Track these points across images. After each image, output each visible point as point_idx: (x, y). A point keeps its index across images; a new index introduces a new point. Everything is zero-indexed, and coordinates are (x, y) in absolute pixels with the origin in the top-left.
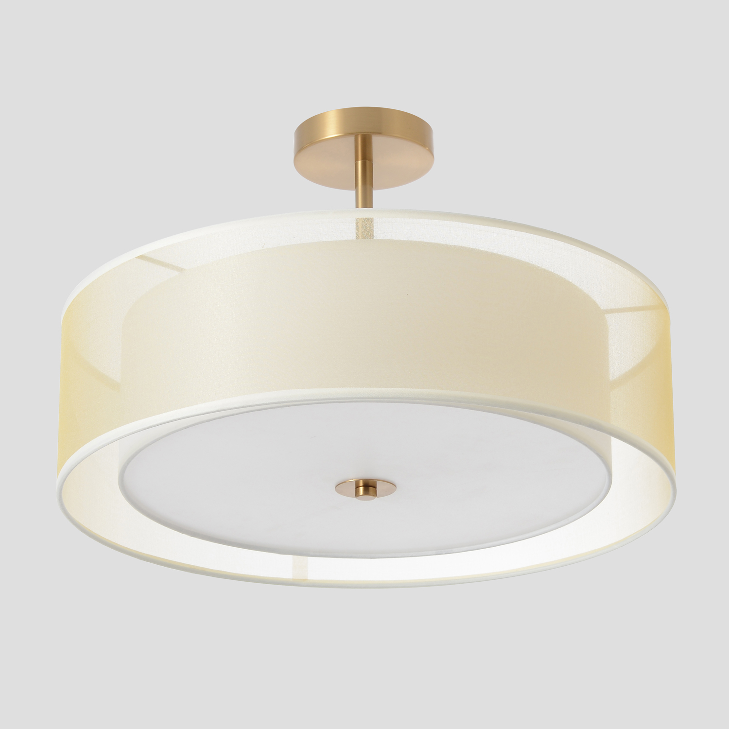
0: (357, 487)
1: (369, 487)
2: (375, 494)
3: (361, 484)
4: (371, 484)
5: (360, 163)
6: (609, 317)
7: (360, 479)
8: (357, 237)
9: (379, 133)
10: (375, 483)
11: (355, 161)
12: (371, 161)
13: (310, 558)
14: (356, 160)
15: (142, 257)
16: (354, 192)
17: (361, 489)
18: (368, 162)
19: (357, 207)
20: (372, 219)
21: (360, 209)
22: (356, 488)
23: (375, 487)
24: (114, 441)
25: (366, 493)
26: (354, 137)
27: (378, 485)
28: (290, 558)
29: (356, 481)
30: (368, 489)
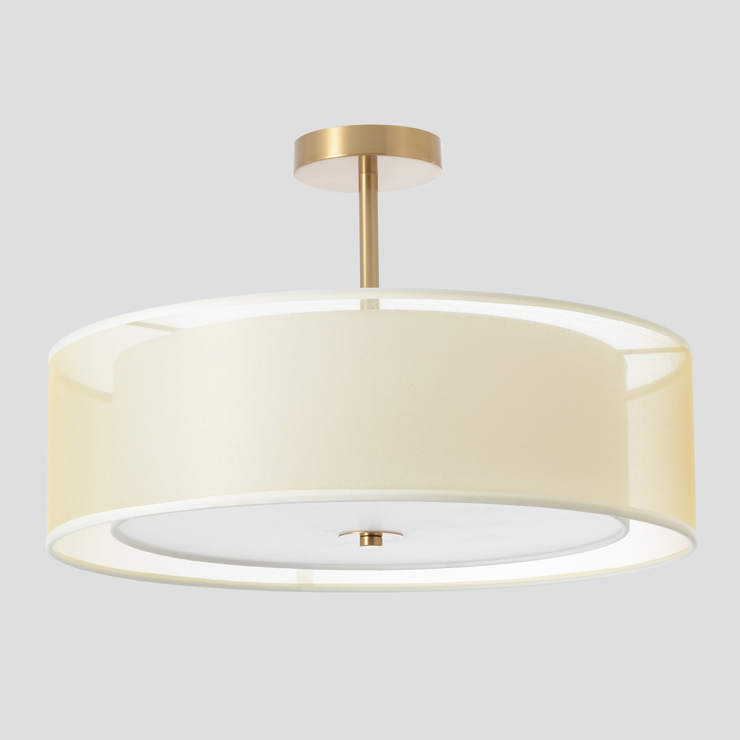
0: (362, 536)
1: (374, 537)
2: (380, 544)
3: (366, 534)
4: (376, 534)
5: (364, 176)
6: (627, 357)
7: (366, 531)
8: (362, 307)
9: (384, 154)
10: (381, 534)
11: (359, 174)
12: (376, 173)
14: (360, 172)
17: (366, 539)
18: (372, 175)
19: (362, 286)
20: (377, 300)
21: (365, 289)
23: (380, 536)
24: (105, 523)
25: (371, 543)
26: (358, 157)
27: (384, 536)
28: (294, 571)
29: (360, 534)
30: (373, 540)
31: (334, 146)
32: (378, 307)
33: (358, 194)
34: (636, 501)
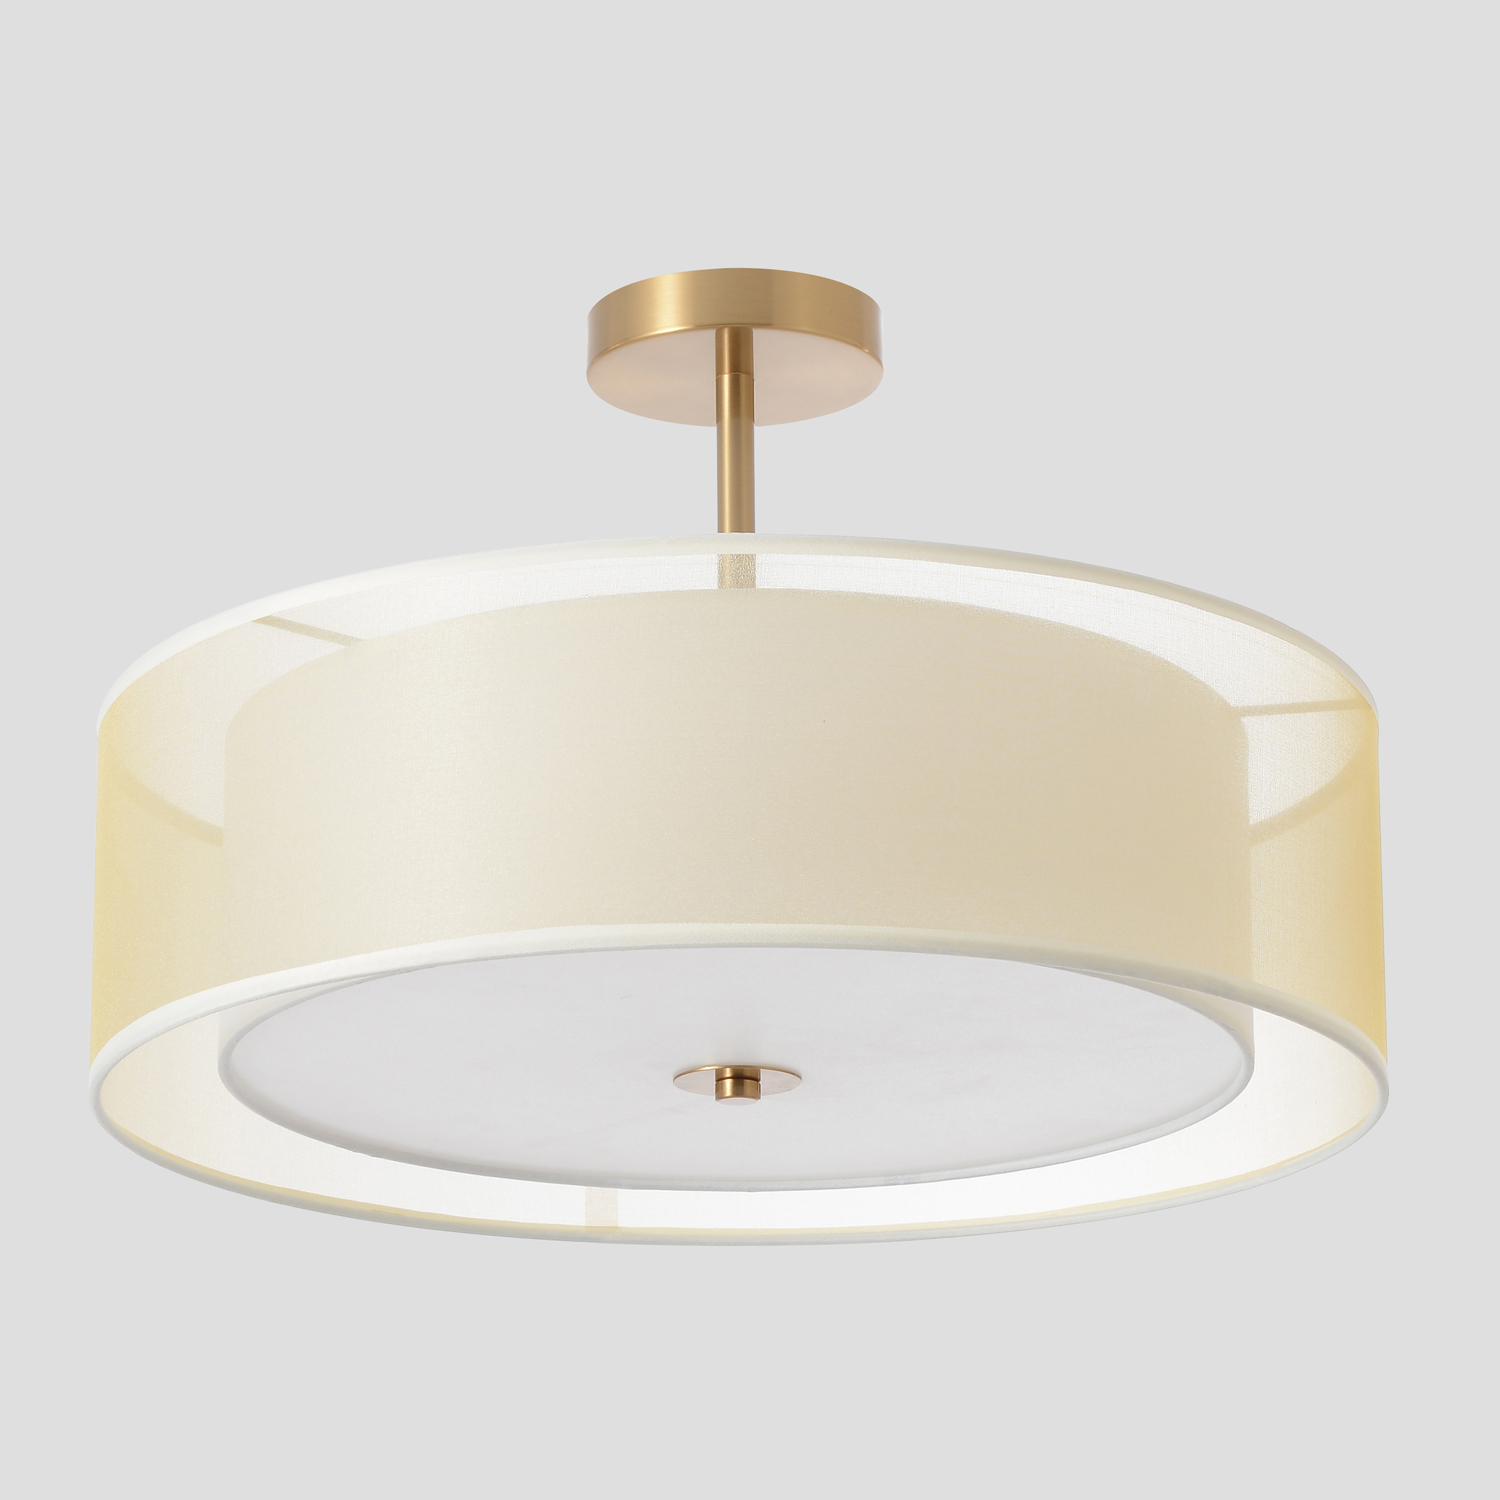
0: (720, 1079)
1: (744, 1080)
2: (756, 1095)
3: (728, 1073)
4: (748, 1075)
5: (726, 378)
6: (1250, 723)
7: (729, 1067)
8: (721, 585)
9: (766, 325)
10: (758, 1073)
11: (716, 374)
12: (750, 374)
13: (621, 1192)
14: (719, 372)
15: (268, 621)
16: (715, 429)
17: (728, 1083)
18: (743, 377)
19: (721, 529)
20: (751, 558)
21: (728, 534)
22: (717, 1081)
23: (757, 1080)
24: (208, 1013)
25: (738, 1091)
26: (714, 331)
27: (764, 1076)
28: (580, 1191)
29: (717, 1070)
30: (743, 1085)
31: (668, 315)
32: (754, 585)
33: (714, 429)
34: (1265, 975)
